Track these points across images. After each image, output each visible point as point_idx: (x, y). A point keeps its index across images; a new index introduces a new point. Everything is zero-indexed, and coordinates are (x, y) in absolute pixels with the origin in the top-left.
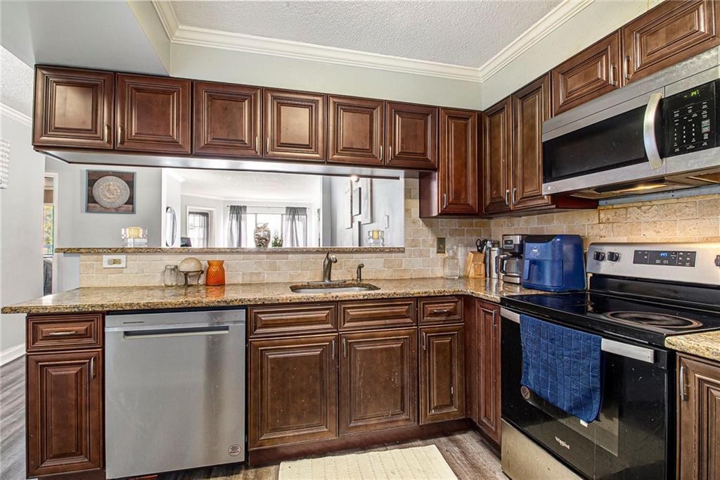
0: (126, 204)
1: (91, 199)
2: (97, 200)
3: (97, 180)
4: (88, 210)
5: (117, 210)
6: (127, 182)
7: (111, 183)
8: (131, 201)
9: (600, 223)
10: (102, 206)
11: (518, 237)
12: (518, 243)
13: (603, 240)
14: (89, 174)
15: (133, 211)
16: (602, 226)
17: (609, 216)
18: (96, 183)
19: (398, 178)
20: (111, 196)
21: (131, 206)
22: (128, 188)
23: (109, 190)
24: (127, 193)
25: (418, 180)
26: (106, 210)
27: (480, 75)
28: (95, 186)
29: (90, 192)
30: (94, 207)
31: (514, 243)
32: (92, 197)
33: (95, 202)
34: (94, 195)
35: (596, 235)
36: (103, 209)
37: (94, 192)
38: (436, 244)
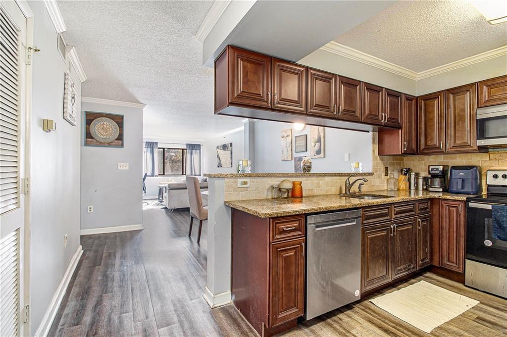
0: (116, 140)
1: (89, 135)
2: (93, 136)
3: (93, 120)
4: (86, 144)
5: (109, 145)
6: (117, 123)
7: (105, 123)
8: (120, 138)
9: (489, 160)
10: (98, 141)
11: (441, 167)
12: (441, 170)
13: (492, 168)
14: (87, 115)
15: (122, 146)
16: (491, 161)
17: (496, 157)
18: (93, 122)
19: (368, 132)
20: (105, 134)
21: (120, 142)
22: (118, 128)
23: (103, 128)
24: (117, 131)
25: (377, 133)
26: (101, 144)
27: (417, 76)
28: (91, 124)
29: (88, 130)
30: (91, 142)
31: (440, 170)
32: (90, 133)
33: (92, 138)
34: (91, 132)
35: (487, 166)
36: (98, 143)
37: (91, 130)
38: (384, 170)
